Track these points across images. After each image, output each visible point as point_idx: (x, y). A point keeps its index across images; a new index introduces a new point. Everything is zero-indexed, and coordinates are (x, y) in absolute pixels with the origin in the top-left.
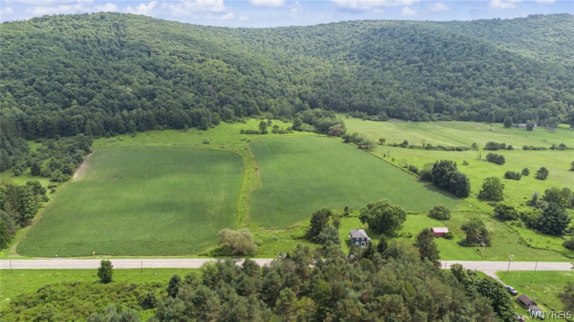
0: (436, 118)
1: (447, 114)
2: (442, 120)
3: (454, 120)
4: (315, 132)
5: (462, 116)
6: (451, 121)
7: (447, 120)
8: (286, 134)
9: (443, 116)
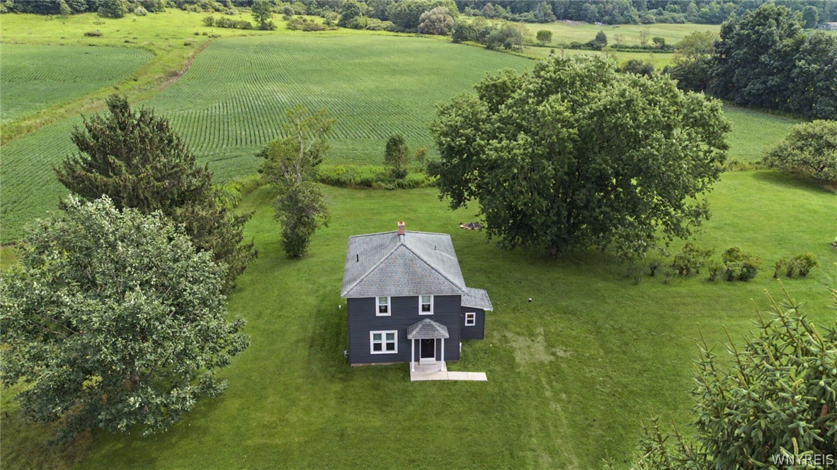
0: (654, 18)
1: (674, 11)
2: (665, 21)
3: (690, 21)
4: (389, 31)
5: (705, 13)
6: (683, 22)
7: (675, 22)
8: (322, 32)
9: (667, 15)
